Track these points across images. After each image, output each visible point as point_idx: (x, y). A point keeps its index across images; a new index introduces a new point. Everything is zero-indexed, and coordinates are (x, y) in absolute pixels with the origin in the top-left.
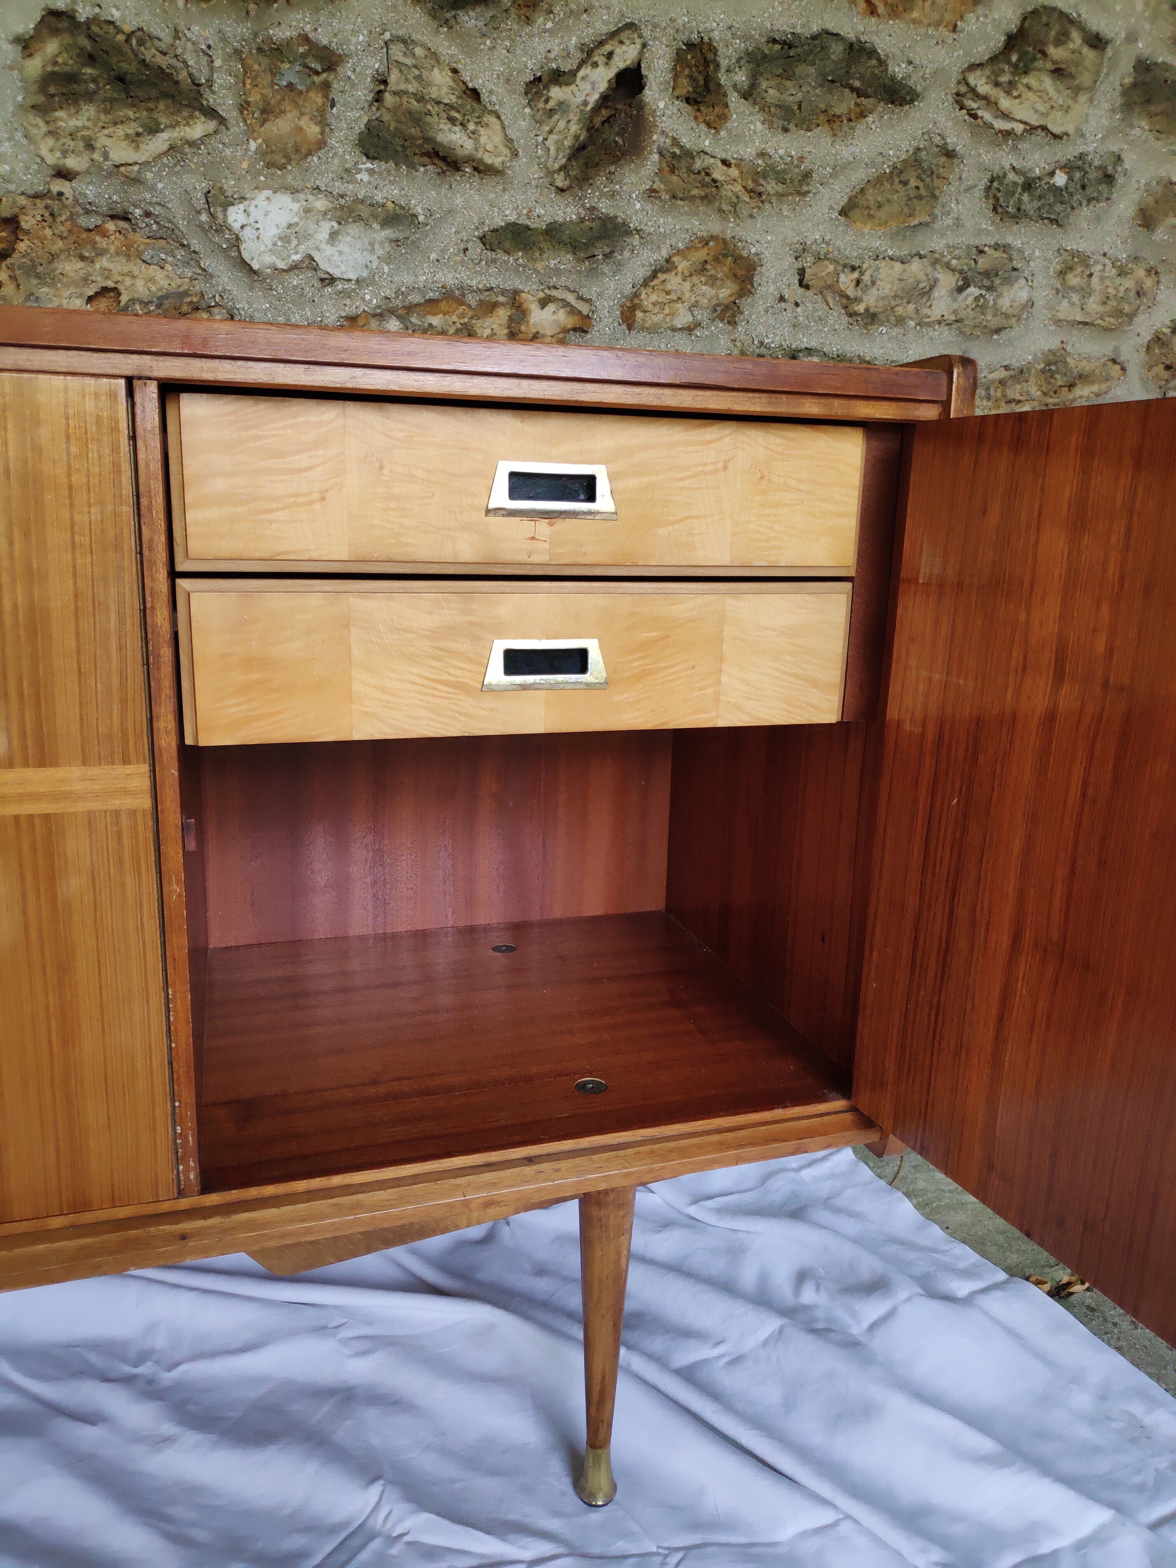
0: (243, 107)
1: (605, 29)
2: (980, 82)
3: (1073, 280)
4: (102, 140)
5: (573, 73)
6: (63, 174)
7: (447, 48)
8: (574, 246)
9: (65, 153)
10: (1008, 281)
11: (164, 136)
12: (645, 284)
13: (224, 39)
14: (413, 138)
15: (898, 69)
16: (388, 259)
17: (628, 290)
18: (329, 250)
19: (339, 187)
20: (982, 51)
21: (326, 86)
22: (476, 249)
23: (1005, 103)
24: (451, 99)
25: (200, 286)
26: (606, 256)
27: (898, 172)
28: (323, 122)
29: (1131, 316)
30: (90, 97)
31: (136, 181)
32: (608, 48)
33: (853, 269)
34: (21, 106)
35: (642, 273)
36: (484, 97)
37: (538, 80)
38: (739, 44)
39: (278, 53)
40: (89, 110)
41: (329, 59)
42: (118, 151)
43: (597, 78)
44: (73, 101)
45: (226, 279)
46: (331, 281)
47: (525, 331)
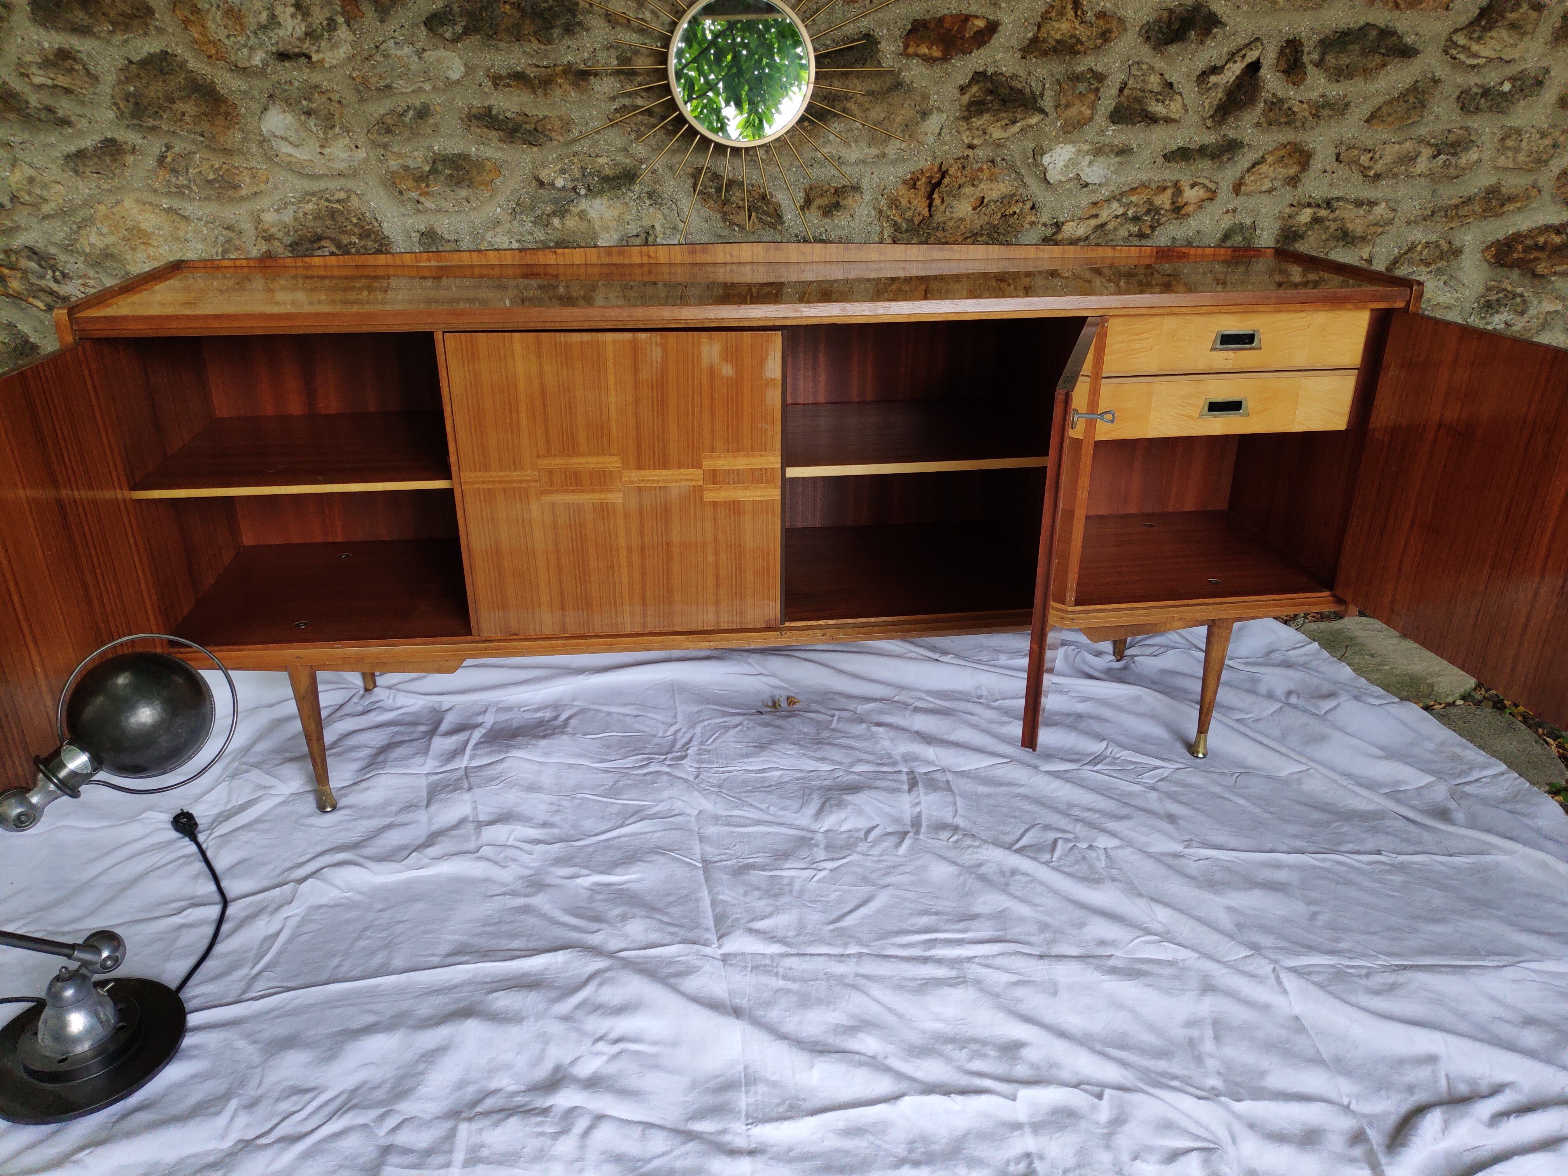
0: (1057, 107)
1: (1243, 42)
2: (1461, 40)
3: (1510, 143)
4: (991, 129)
5: (1223, 67)
6: (971, 147)
7: (1159, 63)
8: (1213, 157)
9: (973, 138)
10: (1466, 149)
11: (1019, 124)
12: (1248, 170)
13: (1052, 75)
14: (1136, 110)
15: (1409, 40)
16: (1115, 172)
17: (1239, 175)
18: (1087, 170)
19: (1097, 139)
20: (1464, 20)
21: (1097, 90)
22: (1160, 160)
23: (1475, 47)
24: (1157, 88)
25: (1021, 191)
26: (1229, 159)
27: (1403, 96)
28: (1093, 108)
29: (1546, 162)
30: (988, 110)
31: (999, 146)
32: (1244, 52)
33: (1370, 151)
34: (957, 118)
35: (1247, 165)
36: (1175, 86)
37: (1204, 73)
38: (1316, 38)
39: (1077, 78)
40: (987, 116)
41: (1101, 78)
42: (997, 133)
43: (1236, 69)
44: (980, 113)
45: (1035, 188)
46: (1086, 185)
47: (1181, 201)
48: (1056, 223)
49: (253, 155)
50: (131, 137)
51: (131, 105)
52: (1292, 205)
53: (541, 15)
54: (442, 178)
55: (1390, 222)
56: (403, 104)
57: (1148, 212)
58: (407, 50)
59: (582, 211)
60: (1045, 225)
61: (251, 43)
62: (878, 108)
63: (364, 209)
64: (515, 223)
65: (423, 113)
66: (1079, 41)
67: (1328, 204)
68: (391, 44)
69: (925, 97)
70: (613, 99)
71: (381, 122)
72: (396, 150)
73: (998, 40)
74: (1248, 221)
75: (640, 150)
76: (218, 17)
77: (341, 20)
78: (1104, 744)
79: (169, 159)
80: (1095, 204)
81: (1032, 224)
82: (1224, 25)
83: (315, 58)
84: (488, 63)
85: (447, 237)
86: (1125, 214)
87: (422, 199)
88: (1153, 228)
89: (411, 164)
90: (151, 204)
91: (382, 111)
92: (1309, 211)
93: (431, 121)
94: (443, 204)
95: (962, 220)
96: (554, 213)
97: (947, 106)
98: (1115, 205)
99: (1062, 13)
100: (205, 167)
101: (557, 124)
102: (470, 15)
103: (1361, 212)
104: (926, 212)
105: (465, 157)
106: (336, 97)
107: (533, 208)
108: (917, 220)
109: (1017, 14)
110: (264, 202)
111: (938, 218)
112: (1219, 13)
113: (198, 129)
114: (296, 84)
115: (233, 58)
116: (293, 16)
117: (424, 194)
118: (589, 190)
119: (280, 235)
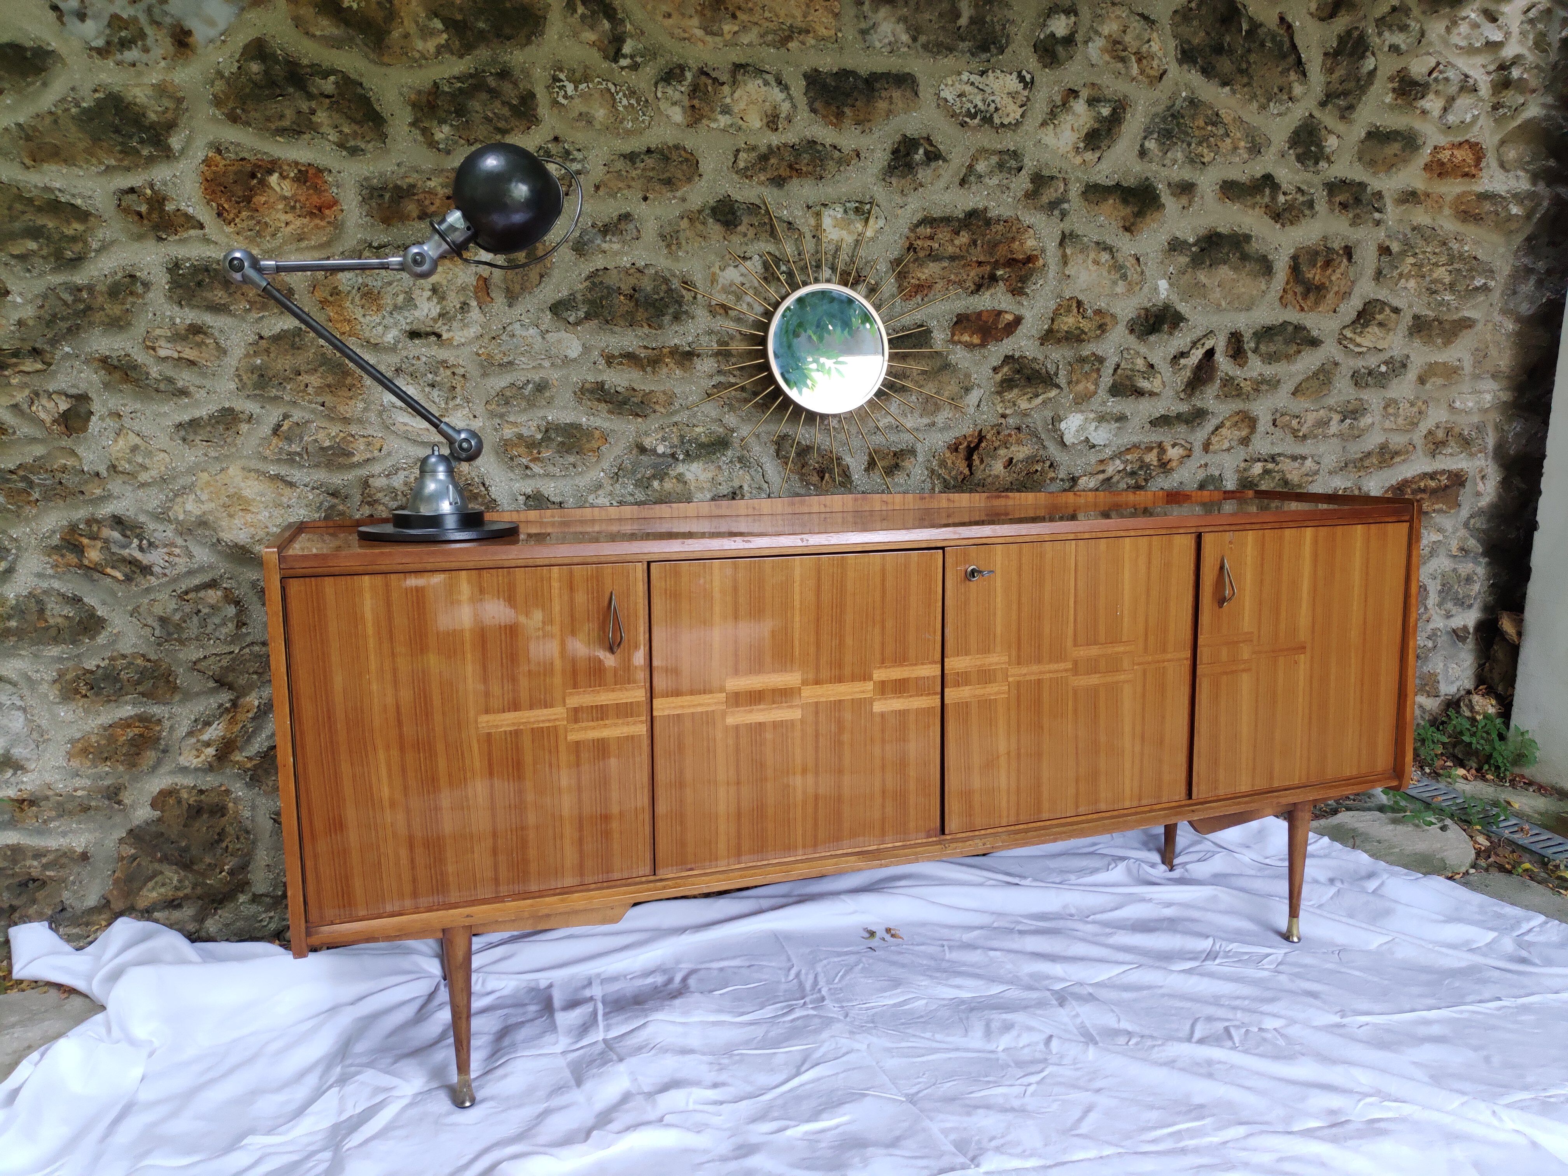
0: (1069, 383)
1: (1201, 334)
2: (1348, 333)
3: (1391, 410)
4: (1019, 402)
5: (1188, 353)
6: (1003, 416)
7: (1143, 349)
8: (1187, 422)
9: (1005, 408)
10: (1363, 415)
11: (1040, 397)
12: (1212, 433)
13: (1064, 358)
14: (1128, 385)
15: (1315, 333)
16: (1115, 435)
17: (1206, 436)
18: (1094, 434)
19: (1100, 409)
20: (1348, 320)
21: (1098, 370)
22: (1148, 426)
23: (1358, 340)
24: (1143, 369)
25: (1041, 452)
26: (1198, 424)
27: (1316, 374)
28: (1097, 385)
29: (1417, 424)
30: (1017, 386)
31: (1025, 415)
32: (1202, 342)
33: (1297, 417)
34: (992, 393)
35: (1211, 429)
36: (1156, 367)
37: (1175, 357)
38: (1251, 331)
39: (1082, 360)
40: (1016, 391)
41: (1101, 360)
42: (1024, 405)
43: (1197, 355)
44: (1010, 388)
45: (1053, 449)
46: (1094, 446)
47: (1166, 458)
48: (1072, 478)
49: (371, 423)
50: (251, 407)
51: (255, 376)
52: (1246, 461)
53: (653, 305)
54: (555, 444)
55: (1316, 473)
56: (524, 379)
57: (1141, 468)
58: (532, 331)
59: (680, 474)
60: (1062, 480)
61: (385, 322)
62: (930, 385)
63: (473, 474)
64: (618, 486)
65: (541, 387)
66: (1083, 332)
67: (1273, 458)
68: (517, 326)
69: (968, 376)
70: (711, 376)
71: (500, 394)
72: (512, 419)
73: (1022, 330)
74: (1217, 473)
75: (731, 419)
76: (357, 299)
77: (474, 303)
78: (1210, 941)
79: (285, 427)
80: (1101, 461)
81: (1052, 479)
82: (1187, 320)
83: (445, 336)
84: (603, 345)
85: (552, 499)
86: (1124, 470)
87: (532, 465)
88: (1146, 480)
89: (525, 432)
90: (257, 471)
91: (503, 384)
92: (1260, 464)
93: (547, 394)
94: (551, 469)
95: (997, 477)
96: (654, 477)
97: (984, 383)
98: (1118, 462)
99: (1069, 310)
100: (321, 436)
101: (662, 398)
102: (591, 303)
103: (1296, 464)
104: (966, 471)
105: (577, 427)
106: (460, 371)
107: (634, 472)
108: (960, 478)
109: (1035, 310)
110: (377, 469)
111: (979, 475)
112: (1183, 312)
113: (320, 399)
114: (424, 359)
115: (367, 334)
116: (429, 299)
117: (535, 460)
118: (687, 454)
119: (386, 500)
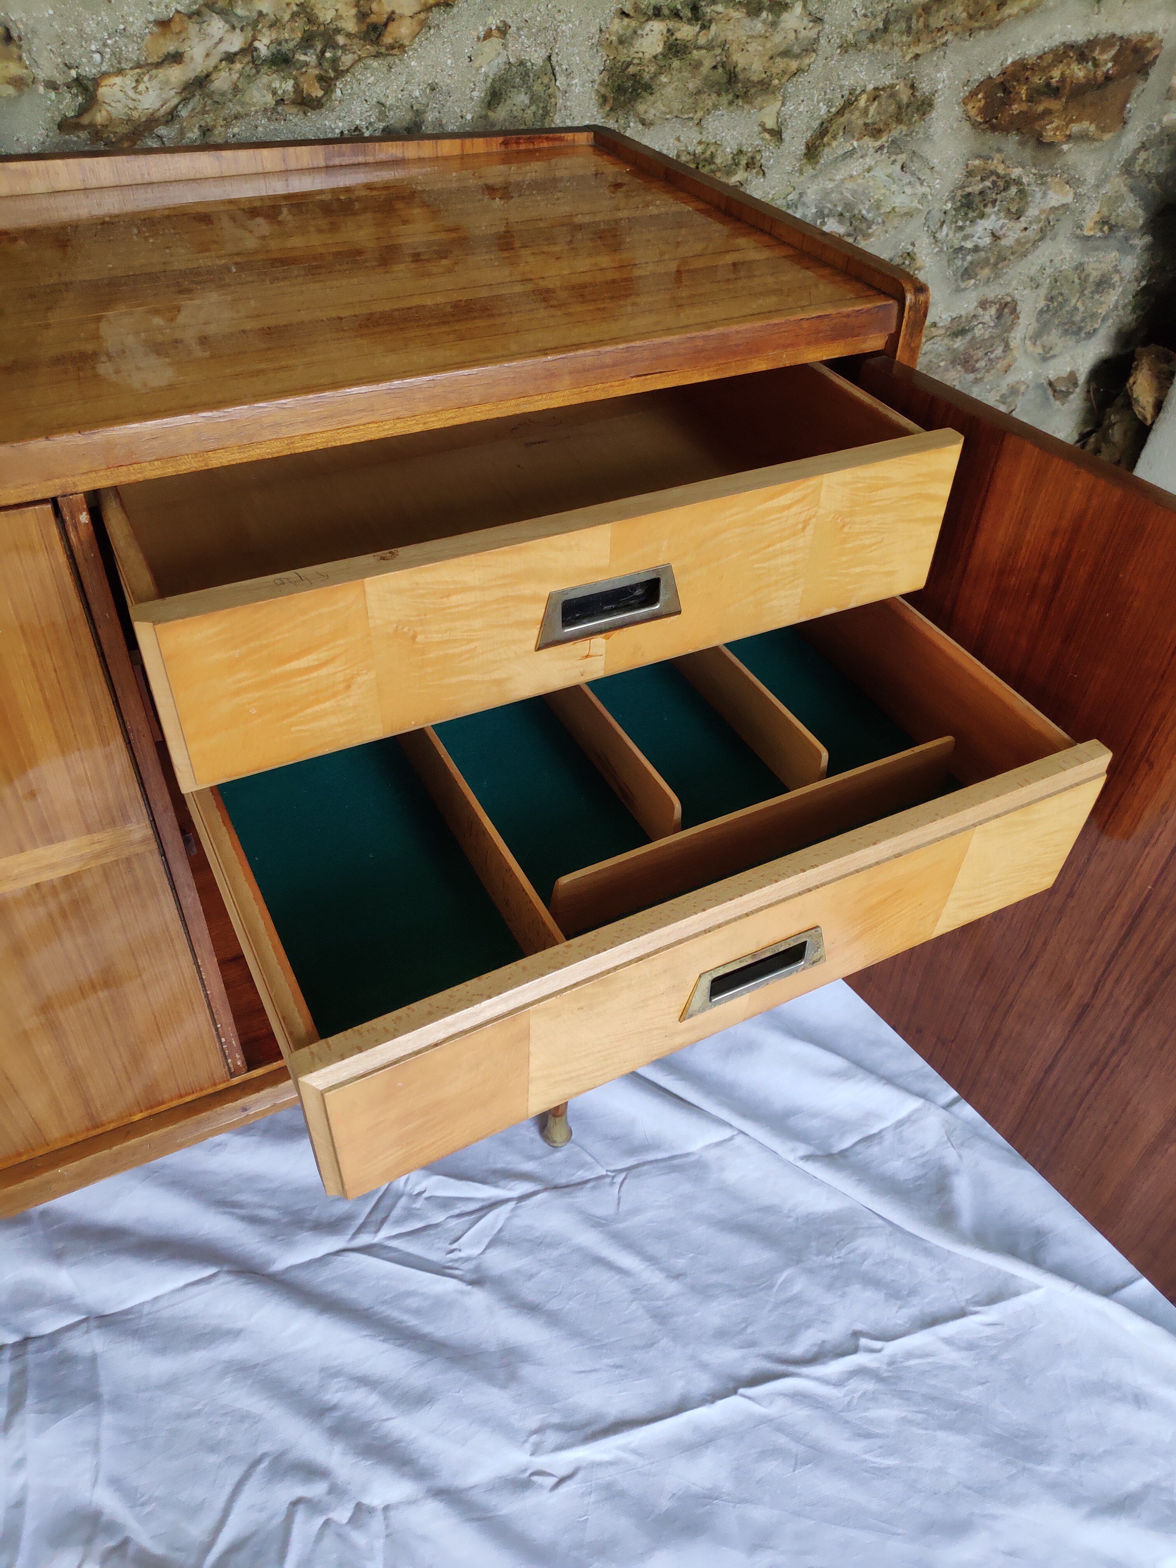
47: (378, 10)
48: (78, 81)
52: (624, 14)
55: (811, 47)
57: (307, 41)
60: (52, 85)
67: (695, 9)
74: (536, 57)
80: (164, 24)
86: (249, 50)
88: (327, 83)
92: (657, 27)
98: (217, 26)
103: (758, 26)
